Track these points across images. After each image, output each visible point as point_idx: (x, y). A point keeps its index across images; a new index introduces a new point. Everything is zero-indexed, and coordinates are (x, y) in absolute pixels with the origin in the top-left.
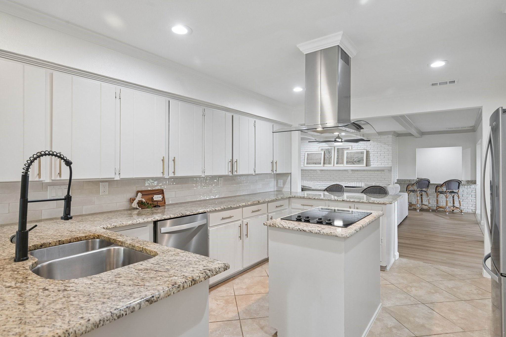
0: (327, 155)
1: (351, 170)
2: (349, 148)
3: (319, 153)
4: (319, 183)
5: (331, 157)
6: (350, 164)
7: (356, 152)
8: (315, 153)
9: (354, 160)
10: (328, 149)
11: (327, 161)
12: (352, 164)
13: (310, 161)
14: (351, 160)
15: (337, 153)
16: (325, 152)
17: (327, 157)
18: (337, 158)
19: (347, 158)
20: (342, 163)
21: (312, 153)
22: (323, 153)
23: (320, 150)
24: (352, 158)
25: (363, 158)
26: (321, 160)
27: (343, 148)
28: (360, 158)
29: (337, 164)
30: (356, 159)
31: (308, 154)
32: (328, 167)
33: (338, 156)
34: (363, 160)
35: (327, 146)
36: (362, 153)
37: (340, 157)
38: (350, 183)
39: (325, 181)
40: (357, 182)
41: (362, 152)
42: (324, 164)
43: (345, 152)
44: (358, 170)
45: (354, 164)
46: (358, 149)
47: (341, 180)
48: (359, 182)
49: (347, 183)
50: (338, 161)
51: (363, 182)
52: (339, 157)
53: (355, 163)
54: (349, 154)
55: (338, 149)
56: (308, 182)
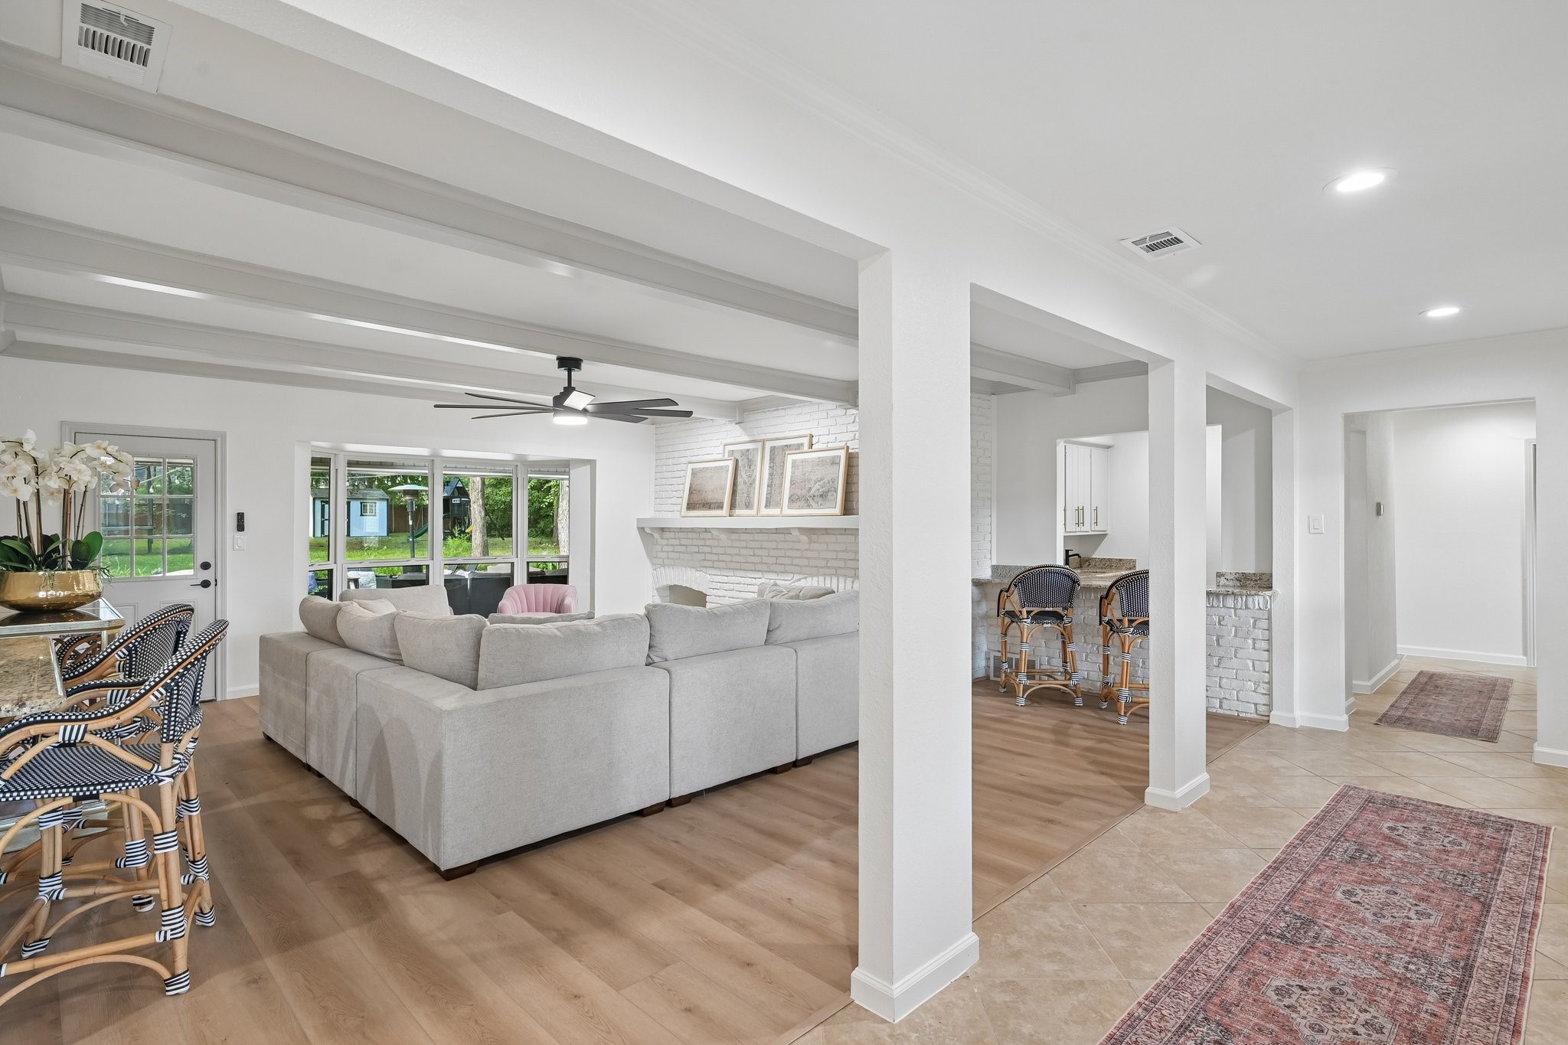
0: (743, 474)
1: (799, 528)
2: (802, 444)
3: (721, 467)
4: (726, 579)
5: (755, 480)
6: (800, 508)
7: (819, 458)
8: (711, 468)
9: (810, 489)
10: (748, 450)
11: (740, 497)
12: (802, 508)
13: (696, 498)
14: (804, 492)
15: (770, 467)
16: (740, 464)
17: (745, 483)
18: (768, 486)
19: (792, 483)
20: (779, 505)
21: (704, 468)
22: (730, 464)
23: (726, 457)
24: (807, 483)
25: (834, 481)
26: (724, 493)
27: (787, 446)
28: (829, 483)
29: (766, 506)
30: (817, 487)
31: (694, 473)
32: (744, 519)
33: (771, 475)
34: (836, 491)
35: (746, 438)
36: (834, 462)
37: (776, 482)
38: (805, 578)
39: (741, 570)
40: (825, 575)
41: (834, 457)
42: (733, 506)
43: (790, 459)
44: (826, 529)
45: (809, 506)
46: (831, 445)
47: (782, 568)
48: (831, 575)
49: (799, 580)
50: (771, 493)
51: (828, 575)
52: (774, 480)
53: (812, 502)
54: (798, 466)
55: (773, 449)
56: (698, 574)
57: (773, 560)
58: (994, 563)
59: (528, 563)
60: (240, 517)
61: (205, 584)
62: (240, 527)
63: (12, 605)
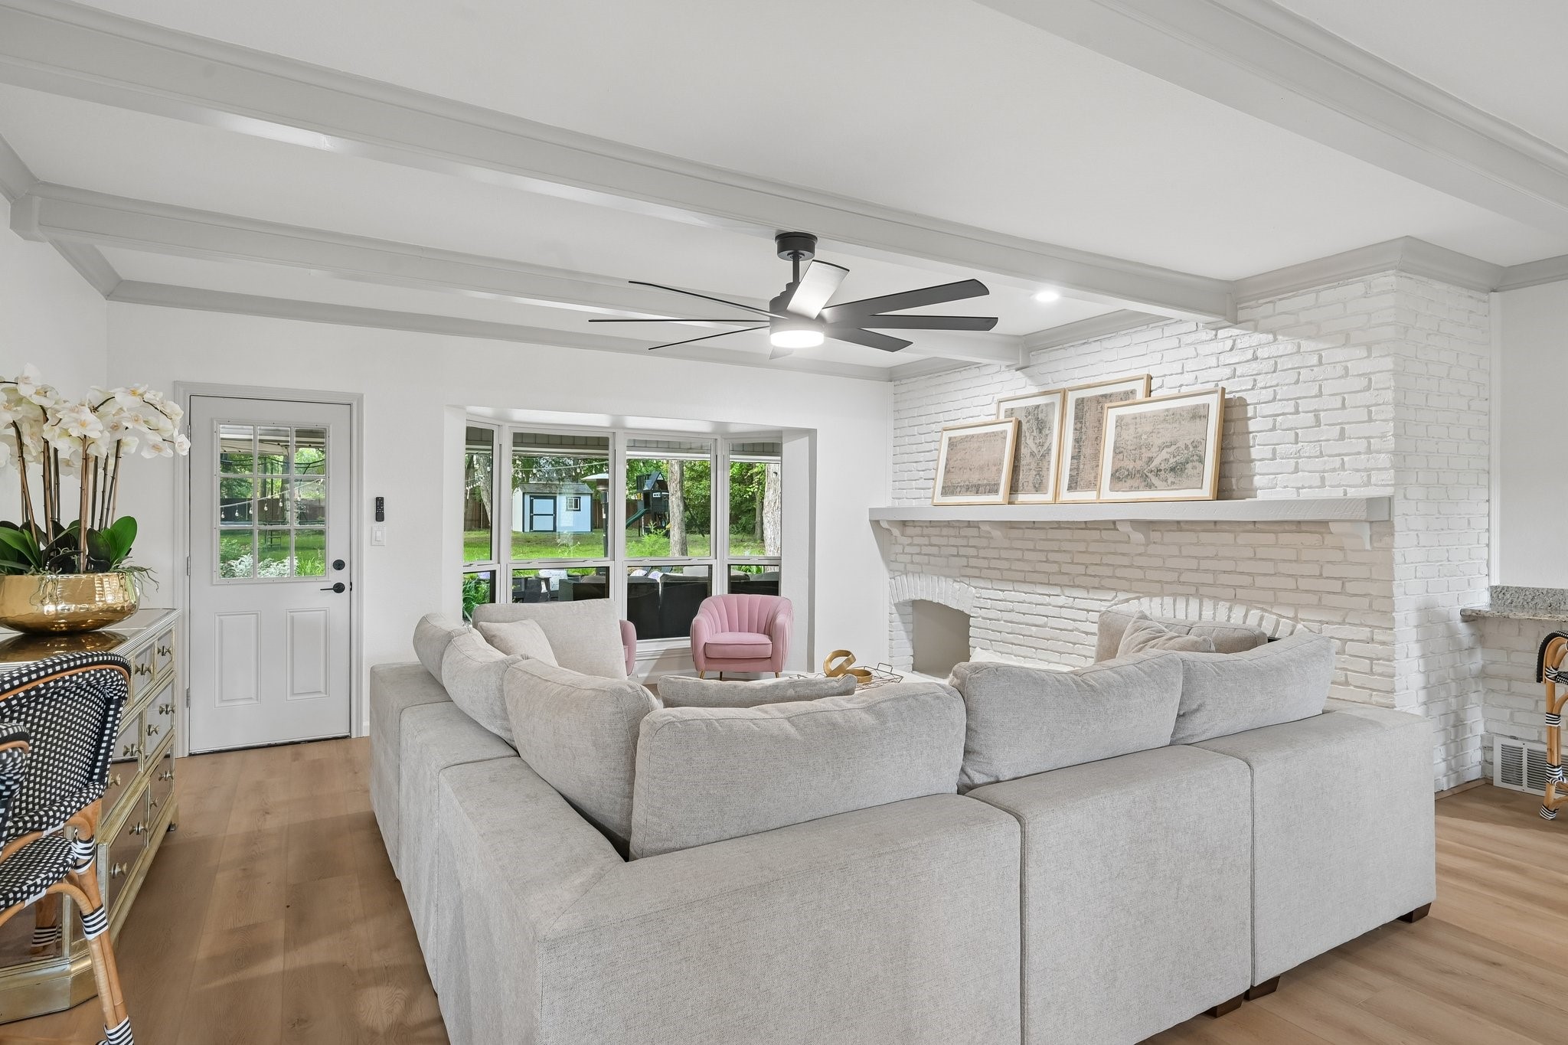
0: (1030, 442)
1: (1132, 521)
2: (1133, 392)
3: (995, 434)
4: (1000, 595)
5: (1049, 450)
6: (1131, 489)
7: (1167, 410)
8: (978, 436)
9: (1151, 460)
10: (1038, 407)
11: (1026, 476)
12: (1137, 489)
13: (957, 479)
14: (1139, 464)
15: (1075, 429)
16: (1025, 427)
17: (1032, 454)
18: (1073, 458)
19: (1117, 451)
20: (1093, 484)
21: (967, 436)
22: (1010, 428)
23: (1002, 418)
24: (1144, 450)
25: (1198, 445)
26: (1000, 471)
27: (1102, 396)
28: (1187, 447)
29: (1070, 488)
30: (1164, 454)
31: (952, 444)
32: (1032, 505)
33: (1077, 441)
34: (1201, 461)
35: (1035, 390)
36: (1198, 415)
37: (1087, 451)
38: (1138, 598)
39: (1025, 582)
40: (1175, 595)
41: (1197, 407)
42: (1014, 489)
43: (1111, 416)
44: (1178, 522)
45: (1150, 486)
46: (1185, 390)
47: (1096, 582)
48: (1187, 596)
49: (1127, 601)
50: (1078, 469)
51: (1182, 595)
52: (1083, 449)
53: (1154, 480)
54: (1127, 425)
55: (1080, 403)
56: (957, 586)
57: (1081, 569)
58: (1496, 582)
59: (729, 566)
60: (380, 502)
61: (339, 588)
62: (380, 516)
63: (13, 625)
